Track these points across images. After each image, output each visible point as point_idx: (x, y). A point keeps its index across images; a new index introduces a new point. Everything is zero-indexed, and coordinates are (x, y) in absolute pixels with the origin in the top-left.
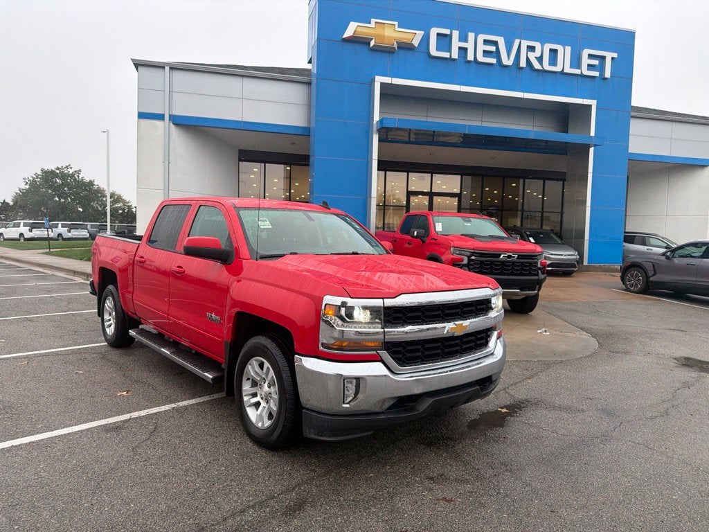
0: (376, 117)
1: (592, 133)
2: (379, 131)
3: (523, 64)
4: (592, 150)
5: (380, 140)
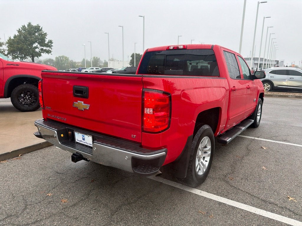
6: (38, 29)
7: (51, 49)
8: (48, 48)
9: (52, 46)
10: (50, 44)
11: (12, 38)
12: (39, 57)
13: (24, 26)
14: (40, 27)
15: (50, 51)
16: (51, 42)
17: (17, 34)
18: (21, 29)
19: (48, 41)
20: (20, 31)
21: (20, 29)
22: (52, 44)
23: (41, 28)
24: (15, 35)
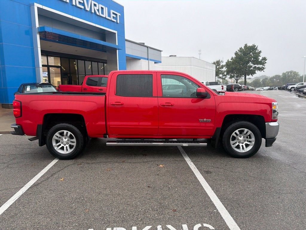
0: (37, 25)
1: (117, 44)
2: (40, 33)
3: (93, 11)
4: (117, 51)
5: (41, 39)
6: (253, 48)
7: (264, 66)
8: (261, 66)
9: (266, 63)
10: (264, 61)
11: (230, 60)
12: (253, 75)
13: (241, 48)
14: (255, 46)
15: (263, 68)
16: (265, 59)
17: (234, 56)
18: (238, 51)
19: (261, 59)
20: (237, 54)
21: (236, 52)
22: (266, 61)
23: (257, 47)
24: (232, 57)
